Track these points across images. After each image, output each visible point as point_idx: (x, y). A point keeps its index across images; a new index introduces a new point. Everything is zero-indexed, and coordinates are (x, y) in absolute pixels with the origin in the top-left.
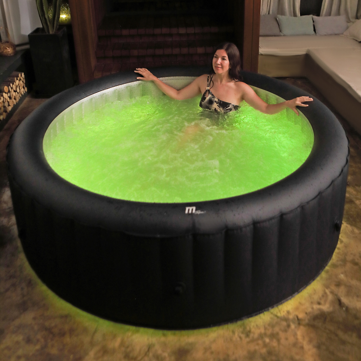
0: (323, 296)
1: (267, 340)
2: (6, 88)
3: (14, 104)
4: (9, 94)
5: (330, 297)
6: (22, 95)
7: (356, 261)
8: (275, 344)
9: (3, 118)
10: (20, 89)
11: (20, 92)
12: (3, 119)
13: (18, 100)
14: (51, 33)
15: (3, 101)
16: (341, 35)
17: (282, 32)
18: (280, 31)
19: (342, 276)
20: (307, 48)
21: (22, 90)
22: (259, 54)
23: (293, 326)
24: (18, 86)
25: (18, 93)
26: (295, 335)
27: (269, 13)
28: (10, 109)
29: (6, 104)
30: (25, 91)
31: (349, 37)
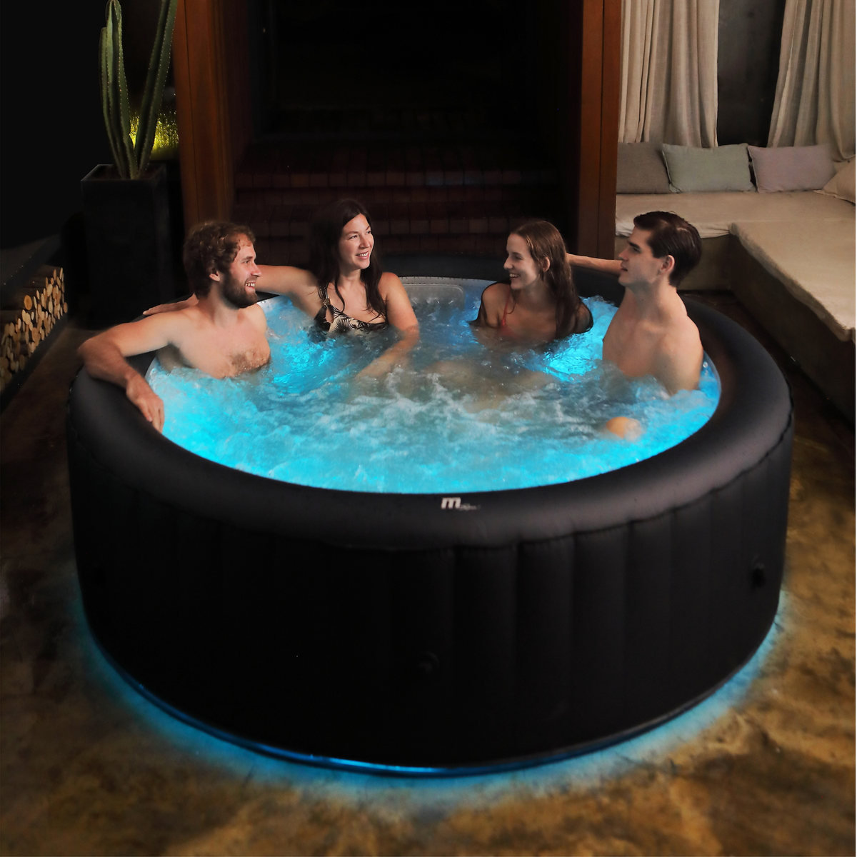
0: (730, 727)
1: (606, 800)
2: (28, 302)
3: (41, 340)
4: (33, 313)
5: (745, 729)
6: (57, 319)
7: (810, 666)
8: (621, 806)
9: (19, 367)
10: (54, 306)
11: (53, 312)
12: (19, 369)
13: (48, 330)
14: (132, 177)
15: (21, 329)
16: (818, 191)
17: (673, 183)
18: (670, 182)
19: (775, 693)
20: (730, 222)
21: (58, 308)
22: (617, 234)
23: (661, 778)
24: (51, 299)
25: (49, 313)
26: (665, 792)
27: (642, 140)
28: (32, 347)
29: (27, 337)
30: (63, 312)
31: (836, 196)
